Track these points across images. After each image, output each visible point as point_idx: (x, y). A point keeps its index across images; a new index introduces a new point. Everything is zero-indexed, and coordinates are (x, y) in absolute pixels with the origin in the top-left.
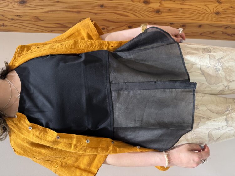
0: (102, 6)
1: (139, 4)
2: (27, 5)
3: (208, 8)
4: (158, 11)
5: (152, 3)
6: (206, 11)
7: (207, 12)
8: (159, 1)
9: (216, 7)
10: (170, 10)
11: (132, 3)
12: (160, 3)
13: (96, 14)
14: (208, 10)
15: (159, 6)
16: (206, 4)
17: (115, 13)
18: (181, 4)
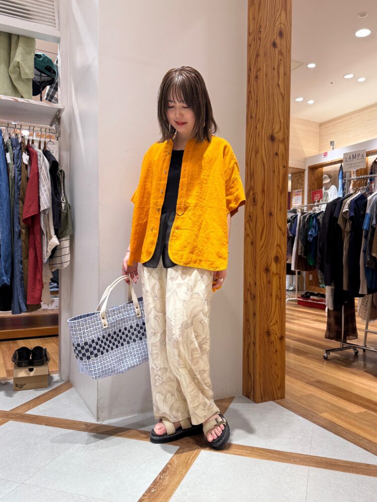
0: (271, 214)
1: (275, 251)
2: (270, 143)
3: (274, 324)
4: (267, 270)
5: (277, 265)
6: (271, 322)
7: (269, 323)
8: (278, 272)
9: (276, 334)
10: (269, 282)
11: (276, 244)
12: (277, 274)
13: (262, 208)
14: (271, 324)
15: (273, 272)
16: (278, 322)
17: (264, 227)
18: (277, 295)
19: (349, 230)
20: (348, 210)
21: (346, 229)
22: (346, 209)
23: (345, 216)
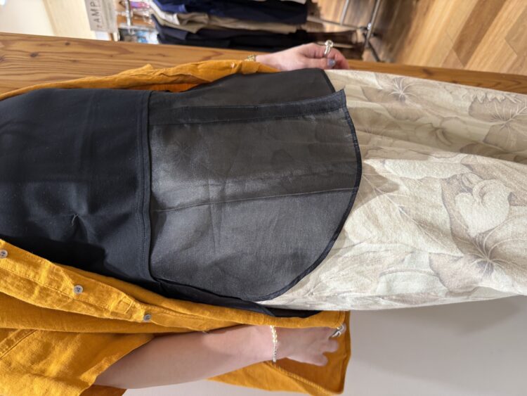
2: (4, 65)
19: (207, 17)
20: (175, 16)
21: (206, 22)
22: (173, 20)
23: (185, 22)
